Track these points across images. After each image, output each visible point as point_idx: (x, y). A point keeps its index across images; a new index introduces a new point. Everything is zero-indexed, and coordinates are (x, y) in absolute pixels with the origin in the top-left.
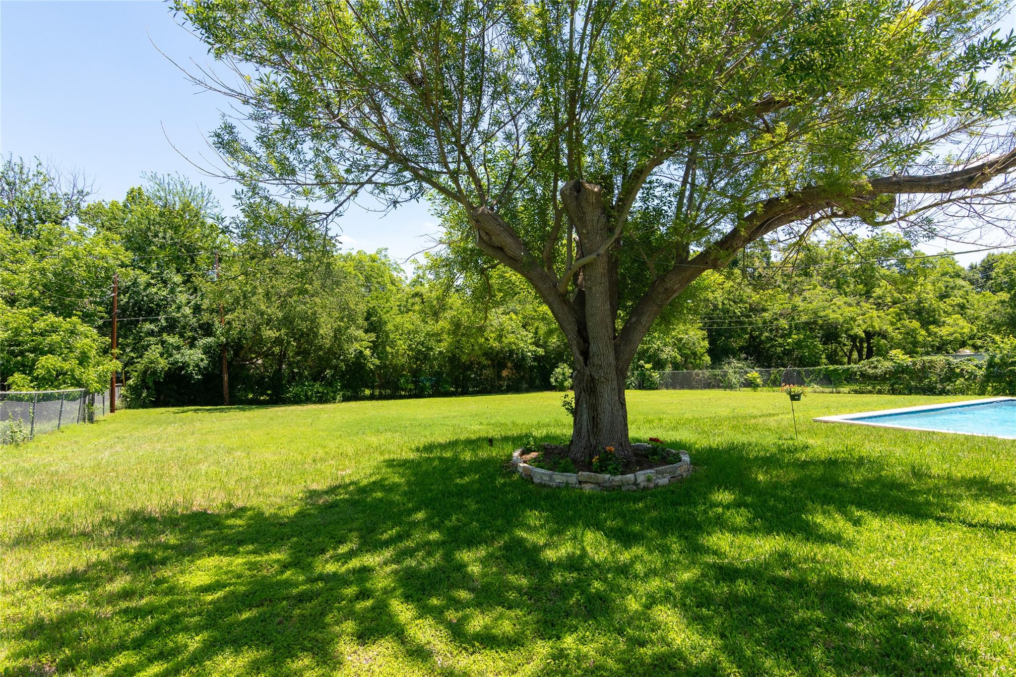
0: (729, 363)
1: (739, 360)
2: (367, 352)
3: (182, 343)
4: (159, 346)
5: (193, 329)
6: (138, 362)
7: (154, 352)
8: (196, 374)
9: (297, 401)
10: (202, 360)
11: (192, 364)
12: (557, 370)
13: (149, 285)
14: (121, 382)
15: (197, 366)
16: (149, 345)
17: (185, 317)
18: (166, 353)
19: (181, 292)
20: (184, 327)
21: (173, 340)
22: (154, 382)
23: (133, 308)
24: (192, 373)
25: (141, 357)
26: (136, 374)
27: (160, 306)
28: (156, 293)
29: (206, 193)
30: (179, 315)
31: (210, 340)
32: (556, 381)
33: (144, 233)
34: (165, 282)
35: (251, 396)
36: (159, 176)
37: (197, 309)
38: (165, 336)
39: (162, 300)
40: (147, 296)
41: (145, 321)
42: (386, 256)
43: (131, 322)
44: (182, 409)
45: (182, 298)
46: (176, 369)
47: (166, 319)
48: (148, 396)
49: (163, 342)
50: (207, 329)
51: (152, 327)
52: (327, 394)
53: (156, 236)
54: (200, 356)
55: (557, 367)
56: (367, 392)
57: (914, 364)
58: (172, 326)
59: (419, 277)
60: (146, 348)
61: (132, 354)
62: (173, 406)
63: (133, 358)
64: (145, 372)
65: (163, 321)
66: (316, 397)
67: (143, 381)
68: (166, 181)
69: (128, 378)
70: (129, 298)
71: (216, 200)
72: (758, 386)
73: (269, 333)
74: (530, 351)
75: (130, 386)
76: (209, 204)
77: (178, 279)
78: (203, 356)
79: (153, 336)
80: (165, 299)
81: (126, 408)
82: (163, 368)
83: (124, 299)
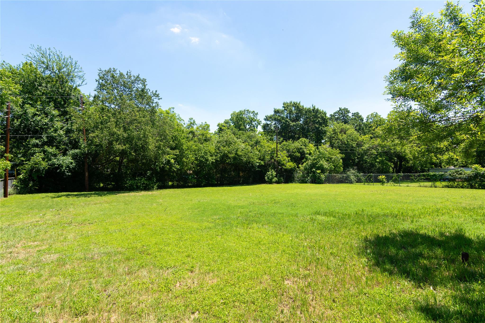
0: (349, 171)
2: (172, 161)
3: (58, 152)
4: (42, 154)
5: (65, 144)
6: (26, 164)
7: (38, 157)
8: (67, 172)
9: (131, 189)
10: (71, 163)
11: (64, 165)
12: (268, 173)
13: (35, 115)
14: (14, 176)
15: (68, 167)
16: (34, 153)
17: (60, 136)
18: (47, 157)
19: (57, 121)
20: (59, 142)
21: (51, 150)
22: (38, 177)
23: (24, 129)
24: (64, 171)
25: (29, 160)
26: (25, 171)
27: (43, 129)
28: (40, 120)
29: (74, 63)
30: (56, 135)
31: (77, 151)
32: (268, 178)
33: (32, 83)
34: (47, 114)
35: (102, 185)
36: (43, 48)
37: (68, 132)
38: (46, 148)
39: (45, 125)
40: (34, 122)
41: (32, 137)
42: (173, 112)
43: (22, 138)
44: (57, 194)
45: (58, 124)
46: (53, 169)
47: (47, 137)
48: (33, 186)
49: (44, 152)
50: (75, 145)
51: (37, 141)
52: (149, 184)
53: (40, 85)
54: (70, 160)
55: (269, 171)
56: (170, 183)
58: (51, 142)
59: (191, 123)
60: (33, 154)
61: (22, 159)
62: (51, 192)
63: (23, 161)
64: (31, 170)
65: (44, 138)
66: (143, 187)
67: (30, 176)
68: (48, 53)
69: (19, 174)
70: (21, 123)
71: (80, 67)
73: (118, 147)
74: (257, 163)
75: (20, 179)
76: (76, 70)
77: (56, 112)
78: (72, 161)
79: (38, 147)
80: (46, 124)
81: (17, 194)
82: (44, 168)
83: (17, 123)
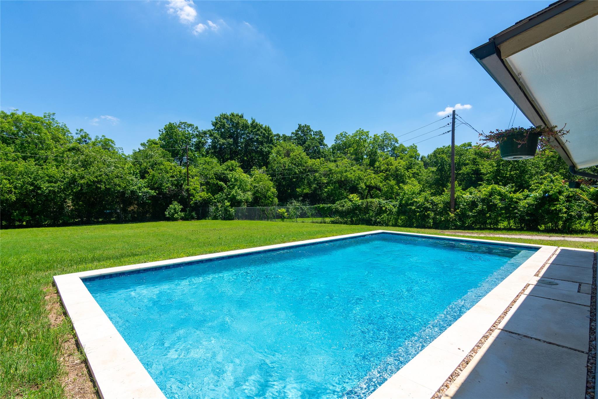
0: (291, 203)
1: (298, 201)
12: (170, 206)
32: (169, 213)
55: (171, 204)
57: (362, 204)
72: (284, 218)
